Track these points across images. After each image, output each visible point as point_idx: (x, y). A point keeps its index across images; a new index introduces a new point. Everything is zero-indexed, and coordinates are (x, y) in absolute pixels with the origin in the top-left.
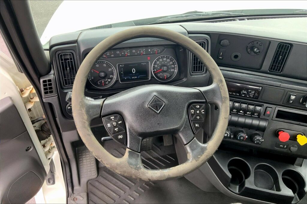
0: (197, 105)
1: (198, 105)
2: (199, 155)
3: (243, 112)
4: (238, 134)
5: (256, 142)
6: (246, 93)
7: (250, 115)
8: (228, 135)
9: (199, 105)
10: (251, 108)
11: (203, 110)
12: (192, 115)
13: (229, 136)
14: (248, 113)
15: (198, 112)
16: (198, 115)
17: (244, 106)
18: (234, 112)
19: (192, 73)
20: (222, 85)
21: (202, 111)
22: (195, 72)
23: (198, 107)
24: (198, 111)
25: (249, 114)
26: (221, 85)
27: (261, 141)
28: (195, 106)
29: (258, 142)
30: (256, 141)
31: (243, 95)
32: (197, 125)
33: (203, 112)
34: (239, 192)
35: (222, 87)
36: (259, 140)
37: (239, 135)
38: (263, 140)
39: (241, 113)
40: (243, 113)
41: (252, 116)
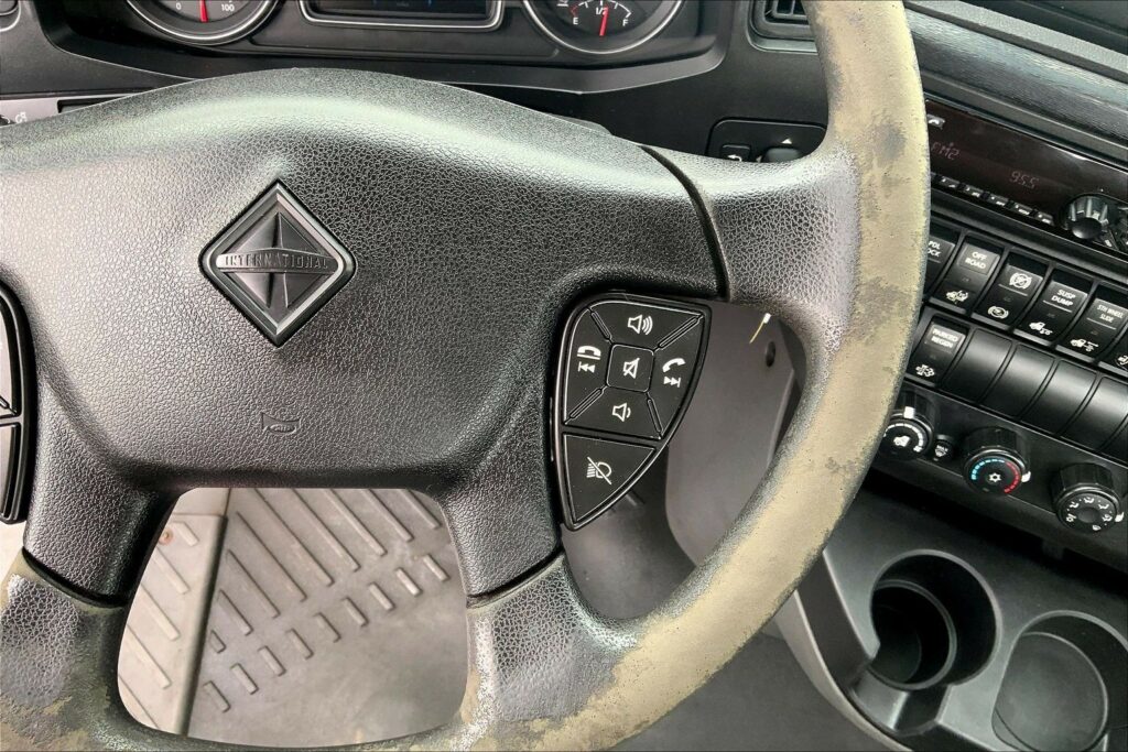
0: (634, 311)
1: (646, 313)
2: (543, 717)
3: (1048, 332)
4: (976, 448)
5: (1071, 518)
6: (1104, 221)
7: (1088, 359)
8: (914, 441)
9: (657, 316)
10: (1110, 320)
11: (680, 362)
12: (582, 383)
13: (917, 449)
14: (1079, 343)
15: (631, 368)
16: (624, 390)
17: (1065, 297)
18: (990, 317)
19: (770, 17)
20: (889, 183)
21: (666, 368)
22: (790, 15)
23: (648, 325)
24: (635, 363)
25: (1081, 350)
26: (878, 181)
27: (1107, 518)
28: (618, 317)
29: (1085, 519)
30: (1073, 511)
31: (1078, 234)
32: (594, 470)
33: (674, 372)
34: (901, 724)
35: (880, 194)
36: (1094, 511)
37: (984, 458)
38: (1119, 518)
39: (1035, 333)
40: (1044, 337)
41: (1102, 365)
